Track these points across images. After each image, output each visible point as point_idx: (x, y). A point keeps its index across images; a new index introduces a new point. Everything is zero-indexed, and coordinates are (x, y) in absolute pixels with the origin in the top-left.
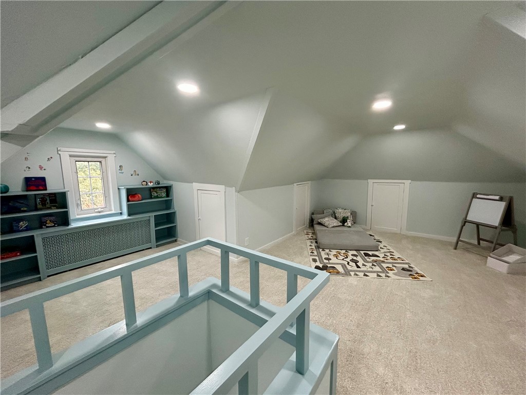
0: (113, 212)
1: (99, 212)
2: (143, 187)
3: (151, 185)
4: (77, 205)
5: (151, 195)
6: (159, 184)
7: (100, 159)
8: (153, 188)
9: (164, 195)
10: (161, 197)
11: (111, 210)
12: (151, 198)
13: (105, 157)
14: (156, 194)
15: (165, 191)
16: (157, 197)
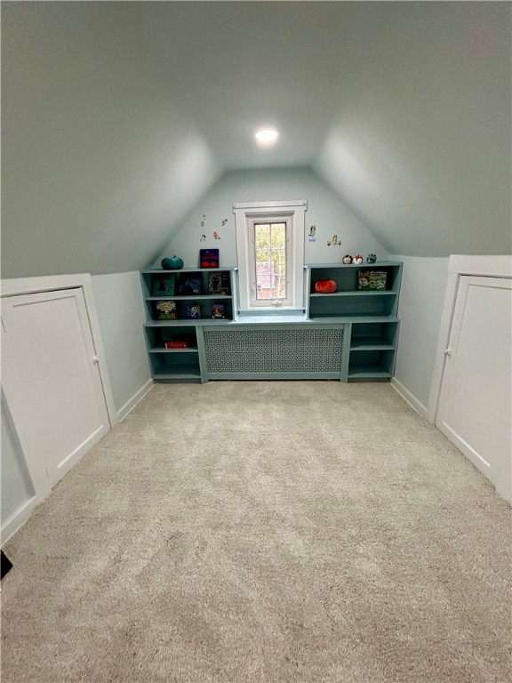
0: (293, 308)
1: (277, 305)
2: (345, 266)
3: (357, 262)
4: (252, 291)
5: (358, 284)
6: (373, 260)
7: (284, 217)
8: (364, 270)
9: (381, 284)
10: (375, 289)
11: (291, 305)
12: (357, 289)
13: (291, 214)
14: (366, 283)
15: (384, 276)
16: (367, 288)
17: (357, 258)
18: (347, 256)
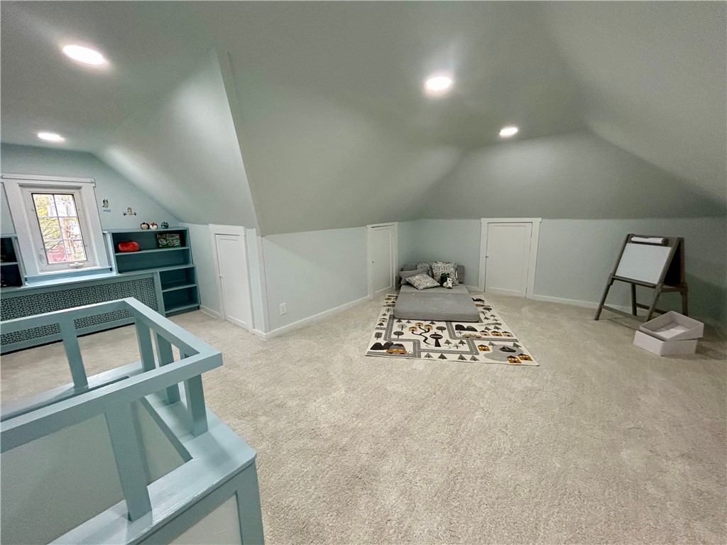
0: (98, 267)
1: (77, 267)
2: (142, 231)
3: (153, 228)
4: (40, 257)
5: (158, 244)
6: (167, 227)
7: (71, 190)
8: (161, 233)
9: (177, 243)
10: (173, 247)
11: (95, 265)
12: (159, 248)
13: (79, 188)
14: (165, 242)
15: (178, 237)
16: (167, 246)
17: (153, 225)
18: (144, 224)
